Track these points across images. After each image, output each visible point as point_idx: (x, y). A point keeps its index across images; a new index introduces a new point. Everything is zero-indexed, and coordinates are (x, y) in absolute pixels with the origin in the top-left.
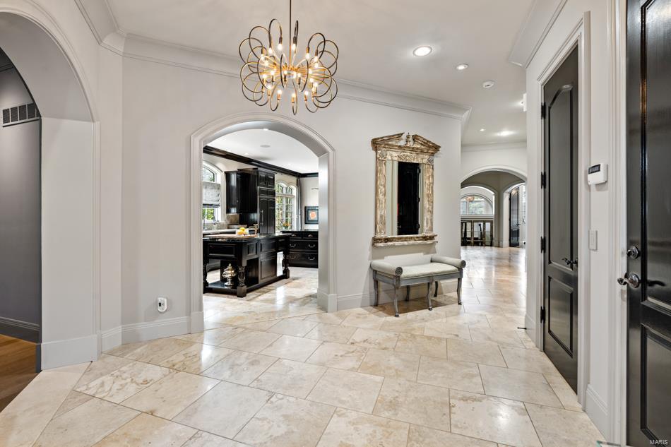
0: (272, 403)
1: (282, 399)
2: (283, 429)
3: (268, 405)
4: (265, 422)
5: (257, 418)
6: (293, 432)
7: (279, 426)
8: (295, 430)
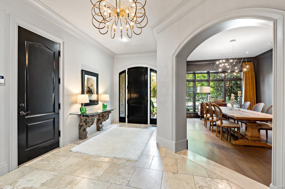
0: (127, 180)
1: (122, 183)
2: (120, 171)
3: (129, 179)
4: (127, 172)
5: (131, 174)
6: (117, 170)
7: (122, 171)
8: (116, 171)
